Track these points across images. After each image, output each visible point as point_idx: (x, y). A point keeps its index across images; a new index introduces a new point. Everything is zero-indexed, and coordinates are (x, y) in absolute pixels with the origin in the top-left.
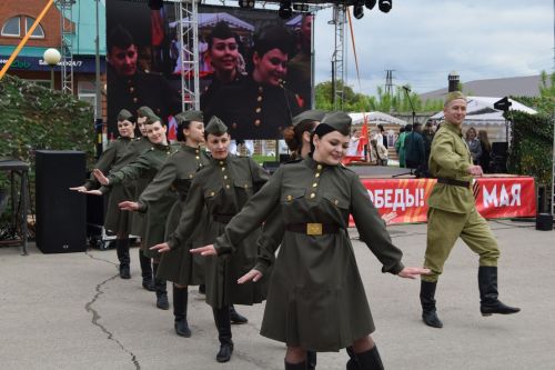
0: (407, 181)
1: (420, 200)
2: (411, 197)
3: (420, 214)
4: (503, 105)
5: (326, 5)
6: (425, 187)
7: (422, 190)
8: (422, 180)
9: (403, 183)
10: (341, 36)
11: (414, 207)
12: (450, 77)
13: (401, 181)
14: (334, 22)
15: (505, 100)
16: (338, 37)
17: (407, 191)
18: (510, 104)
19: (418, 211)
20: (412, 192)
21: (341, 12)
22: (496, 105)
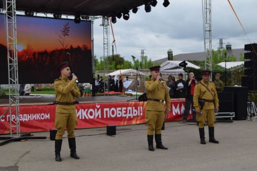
0: (133, 103)
1: (140, 112)
2: (136, 111)
3: (141, 119)
4: (183, 65)
5: (99, 16)
6: (143, 106)
7: (141, 107)
8: (141, 102)
9: (131, 104)
10: (107, 32)
11: (138, 116)
12: (168, 52)
13: (130, 103)
14: (103, 25)
15: (184, 62)
16: (105, 32)
17: (134, 108)
18: (187, 64)
19: (139, 118)
20: (136, 109)
21: (106, 20)
22: (180, 64)
